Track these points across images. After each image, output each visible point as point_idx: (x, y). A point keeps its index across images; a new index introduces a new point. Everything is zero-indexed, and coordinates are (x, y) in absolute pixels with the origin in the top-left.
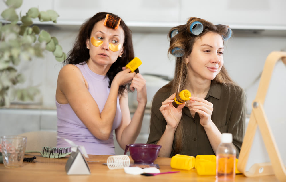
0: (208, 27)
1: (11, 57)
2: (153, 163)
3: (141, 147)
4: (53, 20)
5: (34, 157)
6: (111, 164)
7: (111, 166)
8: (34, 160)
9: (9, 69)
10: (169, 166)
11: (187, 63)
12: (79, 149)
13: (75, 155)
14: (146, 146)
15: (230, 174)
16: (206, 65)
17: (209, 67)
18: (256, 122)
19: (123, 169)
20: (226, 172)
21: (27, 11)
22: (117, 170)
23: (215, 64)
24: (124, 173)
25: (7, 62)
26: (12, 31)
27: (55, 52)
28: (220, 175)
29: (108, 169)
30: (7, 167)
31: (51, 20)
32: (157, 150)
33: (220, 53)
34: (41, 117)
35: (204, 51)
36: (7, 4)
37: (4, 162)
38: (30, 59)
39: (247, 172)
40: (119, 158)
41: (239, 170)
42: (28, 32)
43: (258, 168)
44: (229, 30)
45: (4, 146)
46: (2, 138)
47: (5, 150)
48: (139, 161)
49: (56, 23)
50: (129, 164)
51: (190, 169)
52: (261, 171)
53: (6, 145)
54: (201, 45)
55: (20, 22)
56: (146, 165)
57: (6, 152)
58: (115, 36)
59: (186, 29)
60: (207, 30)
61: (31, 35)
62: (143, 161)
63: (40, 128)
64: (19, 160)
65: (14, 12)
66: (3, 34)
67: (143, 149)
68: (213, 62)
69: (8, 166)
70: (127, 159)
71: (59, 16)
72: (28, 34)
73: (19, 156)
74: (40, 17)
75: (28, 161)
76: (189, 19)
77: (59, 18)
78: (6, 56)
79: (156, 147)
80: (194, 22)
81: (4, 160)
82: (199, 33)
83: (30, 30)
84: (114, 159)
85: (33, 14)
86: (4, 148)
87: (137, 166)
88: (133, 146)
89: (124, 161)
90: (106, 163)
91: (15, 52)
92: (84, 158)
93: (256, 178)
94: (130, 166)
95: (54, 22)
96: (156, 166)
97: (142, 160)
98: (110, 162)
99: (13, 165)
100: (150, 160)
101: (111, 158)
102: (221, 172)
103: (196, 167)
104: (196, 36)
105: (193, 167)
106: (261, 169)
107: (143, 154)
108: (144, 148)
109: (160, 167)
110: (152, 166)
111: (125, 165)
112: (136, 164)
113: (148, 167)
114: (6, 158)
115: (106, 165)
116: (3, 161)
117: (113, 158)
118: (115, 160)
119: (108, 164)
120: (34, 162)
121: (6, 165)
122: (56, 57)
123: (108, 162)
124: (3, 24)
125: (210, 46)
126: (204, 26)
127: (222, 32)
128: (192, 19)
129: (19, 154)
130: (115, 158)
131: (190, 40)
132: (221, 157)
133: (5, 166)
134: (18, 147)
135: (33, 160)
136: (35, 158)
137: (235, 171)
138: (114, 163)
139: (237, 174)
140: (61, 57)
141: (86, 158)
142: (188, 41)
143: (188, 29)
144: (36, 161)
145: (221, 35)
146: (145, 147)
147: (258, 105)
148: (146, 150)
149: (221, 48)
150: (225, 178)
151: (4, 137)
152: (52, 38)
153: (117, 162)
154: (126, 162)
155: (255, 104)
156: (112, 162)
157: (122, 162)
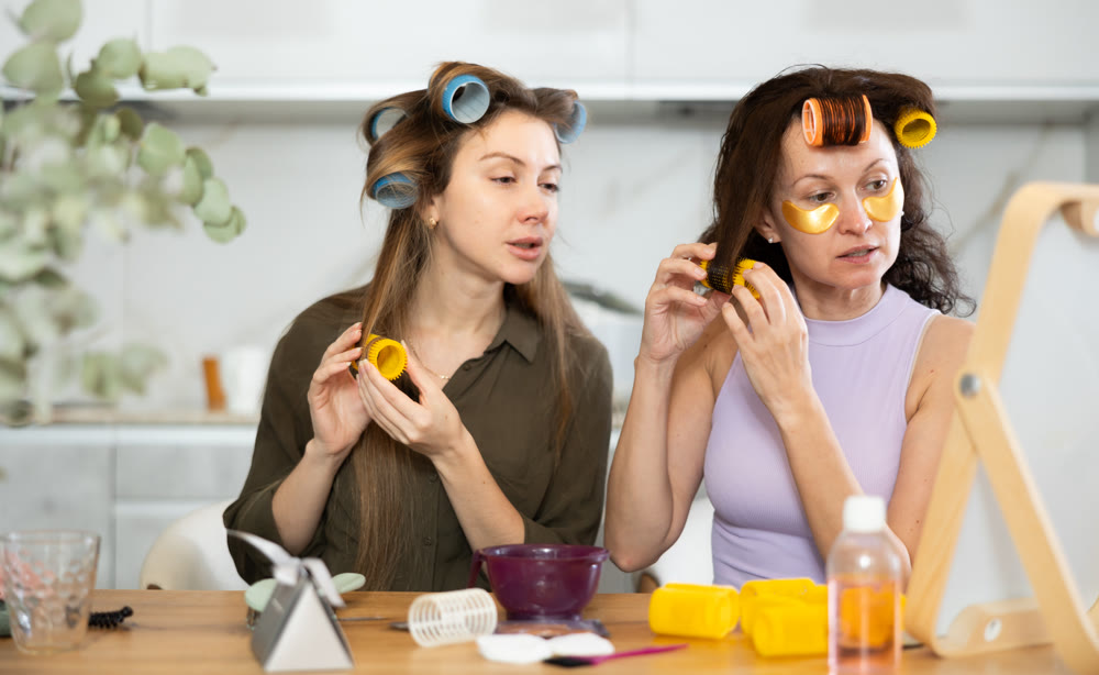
0: (505, 96)
1: (52, 230)
2: (577, 618)
3: (531, 558)
4: (195, 83)
5: (126, 608)
6: (425, 625)
7: (424, 632)
8: (127, 620)
9: (46, 277)
10: (643, 627)
11: (434, 222)
13: (291, 596)
14: (548, 554)
15: (882, 651)
18: (975, 449)
19: (473, 645)
20: (865, 642)
21: (94, 52)
22: (449, 647)
24: (479, 657)
25: (36, 249)
26: (50, 129)
27: (202, 207)
30: (25, 652)
31: (185, 85)
32: (594, 566)
33: (549, 186)
34: (114, 452)
35: (494, 180)
36: (23, 25)
37: (13, 634)
38: (126, 238)
39: (943, 637)
40: (454, 603)
41: (910, 632)
42: (103, 129)
43: (980, 621)
44: (576, 106)
45: (15, 572)
46: (4, 539)
47: (18, 586)
48: (526, 609)
49: (205, 94)
50: (493, 622)
51: (722, 634)
52: (992, 633)
53: (19, 569)
54: (482, 155)
55: (69, 93)
56: (556, 625)
57: (20, 594)
59: (428, 104)
60: (502, 105)
61: (115, 142)
62: (542, 611)
63: (114, 496)
64: (71, 623)
65: (53, 58)
66: (12, 143)
67: (541, 563)
68: (528, 219)
69: (29, 649)
70: (486, 604)
71: (215, 69)
72: (103, 140)
73: (73, 605)
74: (143, 76)
75: (102, 626)
76: (435, 69)
77: (216, 75)
78: (34, 227)
79: (591, 556)
80: (455, 77)
81: (14, 623)
82: (476, 118)
83: (112, 124)
84: (434, 608)
85: (118, 65)
86: (15, 579)
87: (522, 631)
88: (501, 555)
89: (475, 612)
90: (405, 620)
91: (68, 211)
92: (328, 606)
93: (974, 662)
94: (497, 632)
95: (198, 90)
96: (590, 626)
97: (536, 607)
98: (421, 620)
99: (49, 642)
100: (569, 606)
101: (423, 606)
102: (848, 644)
103: (745, 626)
104: (463, 127)
105: (733, 627)
106: (993, 624)
107: (542, 583)
108: (545, 561)
109: (608, 629)
110: (579, 630)
111: (479, 628)
112: (516, 624)
113: (564, 633)
114: (24, 619)
115: (406, 630)
116: (9, 630)
117: (429, 605)
118: (440, 609)
119: (414, 626)
120: (126, 629)
121: (24, 646)
122: (206, 224)
124: (10, 105)
125: (516, 160)
126: (490, 91)
127: (555, 112)
128: (449, 67)
129: (72, 598)
130: (438, 604)
131: (444, 144)
132: (845, 586)
133: (19, 648)
134: (68, 574)
135: (121, 621)
136: (127, 612)
137: (900, 638)
138: (436, 623)
139: (906, 647)
140: (227, 224)
141: (336, 609)
142: (439, 148)
143: (436, 102)
144: (134, 625)
145: (550, 123)
146: (547, 558)
147: (978, 384)
148: (551, 569)
149: (552, 168)
151: (13, 537)
152: (191, 152)
153: (446, 618)
154: (482, 617)
155: (967, 384)
156: (433, 618)
157: (467, 620)
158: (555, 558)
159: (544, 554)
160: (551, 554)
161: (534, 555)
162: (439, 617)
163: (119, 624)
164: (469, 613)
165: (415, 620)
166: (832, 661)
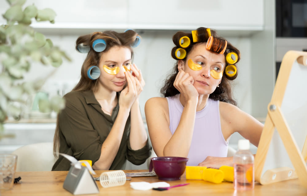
6: (105, 181)
7: (104, 183)
8: (20, 181)
18: (274, 125)
31: (49, 20)
33: (127, 64)
40: (114, 175)
43: (270, 174)
49: (54, 23)
50: (125, 180)
52: (274, 178)
58: (218, 62)
70: (123, 175)
74: (37, 17)
84: (107, 177)
88: (156, 160)
89: (120, 177)
92: (92, 174)
93: (269, 186)
95: (51, 22)
98: (103, 179)
101: (104, 175)
106: (274, 175)
115: (99, 181)
117: (106, 175)
118: (109, 177)
120: (20, 184)
130: (109, 175)
135: (18, 181)
136: (20, 178)
138: (108, 180)
144: (21, 182)
147: (275, 108)
152: (47, 40)
153: (111, 179)
154: (122, 179)
155: (271, 107)
156: (106, 179)
157: (117, 179)
163: (18, 182)
164: (118, 177)
165: (102, 180)
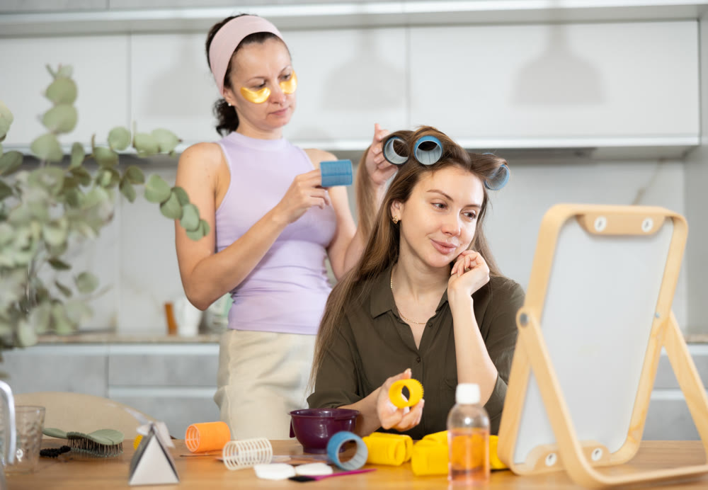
4: (166, 150)
6: (232, 458)
7: (232, 462)
11: (397, 220)
12: (155, 428)
13: (145, 442)
16: (431, 236)
17: (435, 239)
18: (528, 357)
19: (251, 470)
23: (450, 237)
27: (184, 220)
28: (457, 473)
29: (226, 469)
31: (159, 151)
32: (351, 421)
33: (470, 214)
34: (107, 359)
35: (434, 204)
36: (44, 124)
39: (517, 464)
43: (543, 455)
44: (502, 168)
50: (270, 457)
51: (398, 464)
52: (550, 462)
54: (429, 189)
63: (108, 385)
68: (448, 233)
70: (266, 445)
80: (425, 136)
82: (432, 162)
83: (107, 176)
90: (221, 457)
92: (165, 447)
95: (170, 154)
98: (229, 455)
101: (231, 447)
106: (551, 457)
108: (325, 418)
111: (262, 459)
115: (222, 462)
118: (239, 449)
119: (225, 459)
123: (226, 455)
125: (447, 197)
126: (443, 149)
130: (238, 446)
132: (456, 434)
140: (197, 230)
141: (170, 449)
147: (529, 319)
149: (472, 205)
150: (469, 481)
153: (242, 454)
154: (264, 453)
155: (523, 319)
156: (234, 454)
158: (331, 416)
159: (325, 414)
160: (329, 414)
161: (319, 415)
162: (237, 453)
164: (257, 451)
166: (450, 478)
